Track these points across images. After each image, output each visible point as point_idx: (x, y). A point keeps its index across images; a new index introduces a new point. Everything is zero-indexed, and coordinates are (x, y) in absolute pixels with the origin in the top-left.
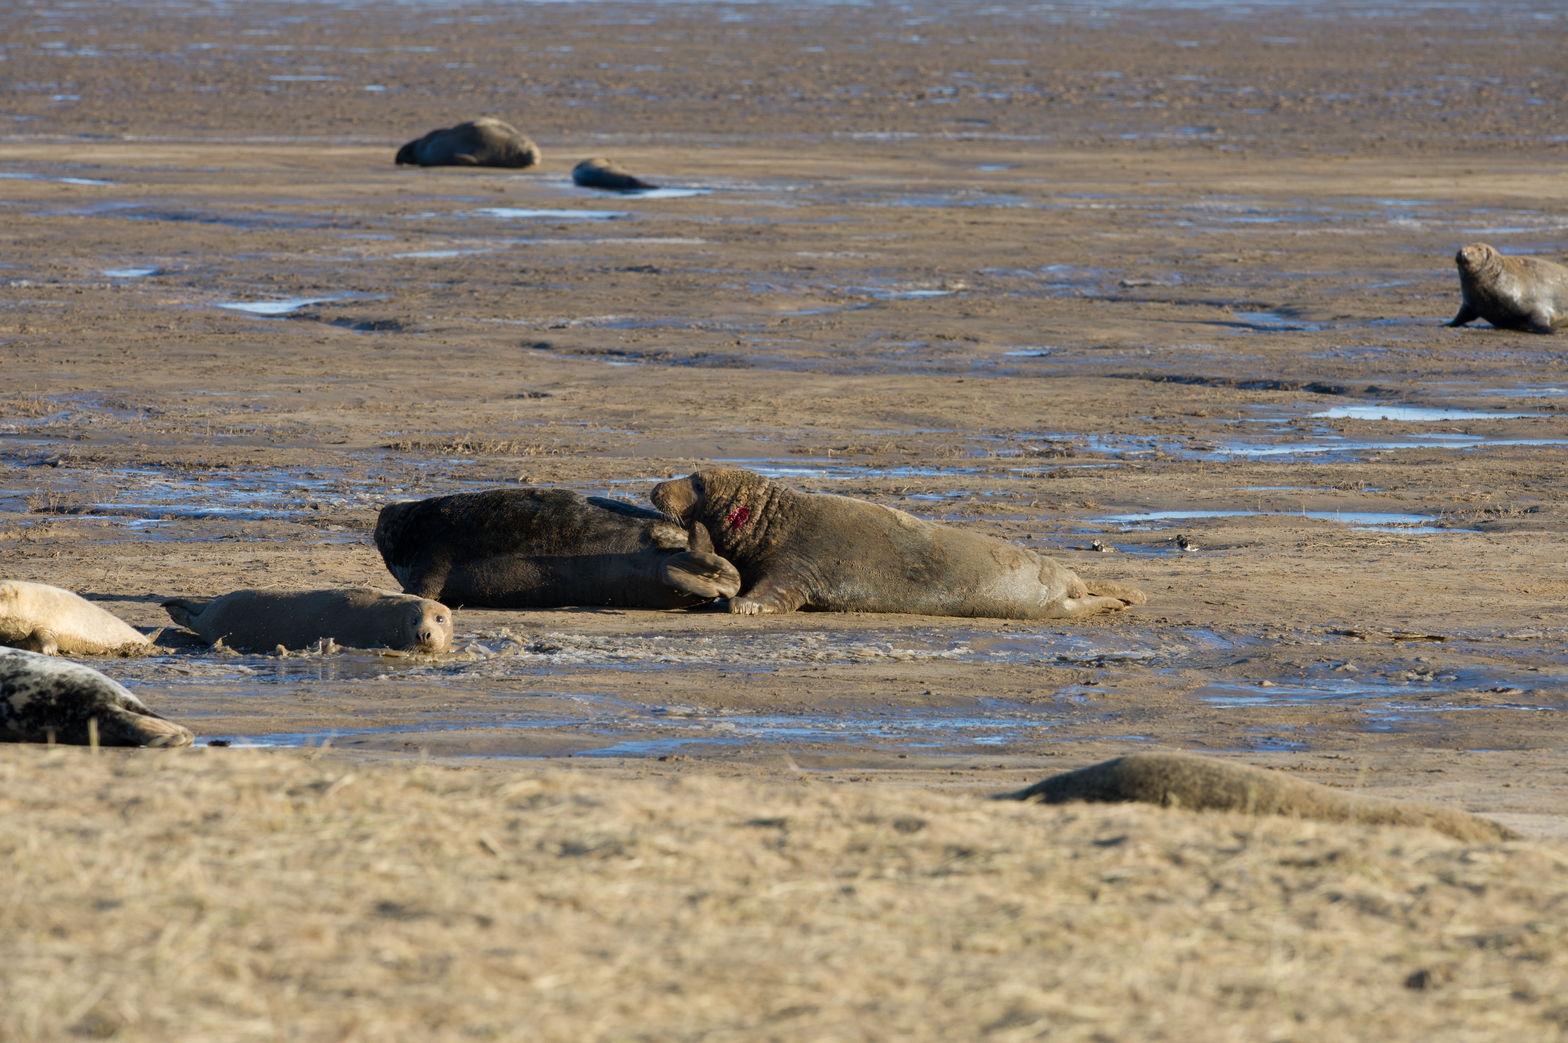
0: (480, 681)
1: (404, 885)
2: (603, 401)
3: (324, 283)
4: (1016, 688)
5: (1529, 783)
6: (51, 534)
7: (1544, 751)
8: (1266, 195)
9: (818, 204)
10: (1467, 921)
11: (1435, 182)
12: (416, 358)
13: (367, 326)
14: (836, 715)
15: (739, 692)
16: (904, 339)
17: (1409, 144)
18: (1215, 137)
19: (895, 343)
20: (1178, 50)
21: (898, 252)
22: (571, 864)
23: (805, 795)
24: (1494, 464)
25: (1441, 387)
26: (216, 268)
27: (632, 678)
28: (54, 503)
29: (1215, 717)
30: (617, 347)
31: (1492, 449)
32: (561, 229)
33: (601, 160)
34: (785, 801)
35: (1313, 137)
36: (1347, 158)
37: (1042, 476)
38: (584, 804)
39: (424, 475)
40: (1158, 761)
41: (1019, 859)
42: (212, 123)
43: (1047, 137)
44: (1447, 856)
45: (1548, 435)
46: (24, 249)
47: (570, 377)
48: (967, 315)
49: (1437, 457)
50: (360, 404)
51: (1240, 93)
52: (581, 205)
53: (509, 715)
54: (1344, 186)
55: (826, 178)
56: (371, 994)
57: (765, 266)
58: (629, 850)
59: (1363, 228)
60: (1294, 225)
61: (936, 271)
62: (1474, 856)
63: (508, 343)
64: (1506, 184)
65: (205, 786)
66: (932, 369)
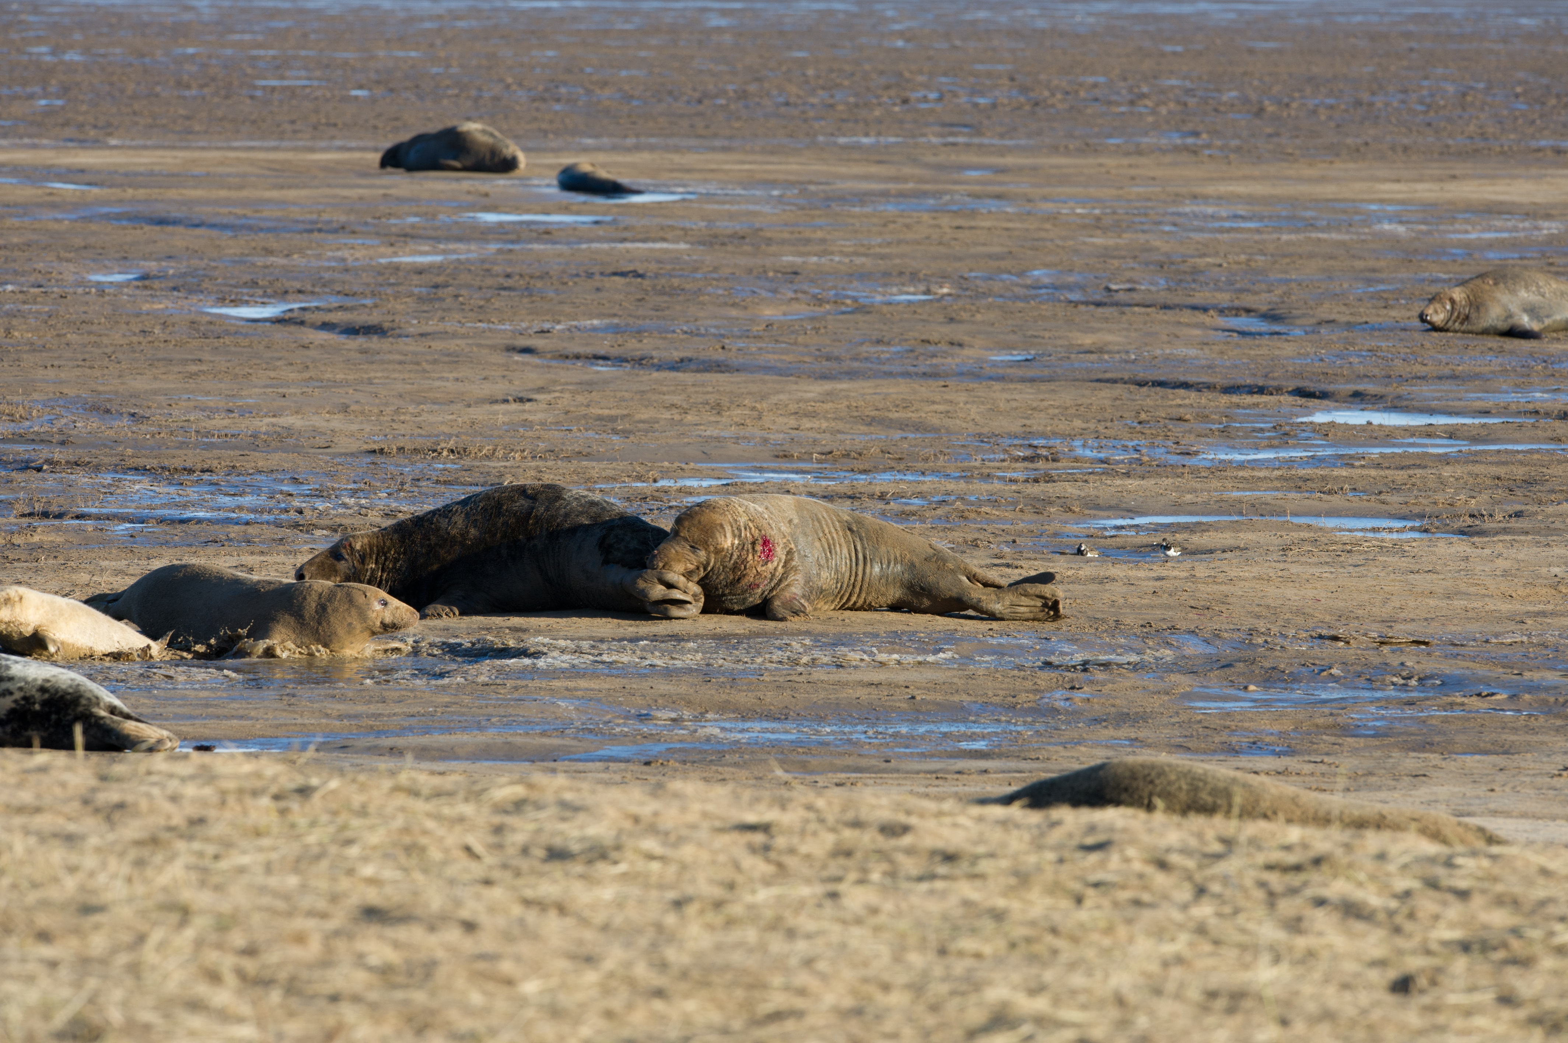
0: (465, 686)
1: (389, 890)
2: (588, 406)
3: (309, 288)
4: (1001, 693)
5: (1514, 788)
6: (36, 538)
7: (1529, 755)
8: (1251, 200)
9: (803, 208)
10: (1452, 926)
11: (1420, 186)
12: (400, 363)
13: (352, 331)
14: (821, 719)
15: (724, 697)
16: (889, 344)
17: (1393, 149)
18: (1200, 142)
19: (880, 348)
20: (1163, 55)
21: (883, 257)
22: (556, 869)
23: (790, 800)
24: (1479, 469)
25: (1425, 391)
26: (201, 272)
27: (618, 683)
28: (38, 507)
29: (1200, 722)
30: (602, 352)
31: (1476, 453)
32: (546, 234)
33: (585, 164)
34: (770, 806)
35: (1298, 142)
36: (1331, 162)
37: (1027, 481)
38: (569, 809)
39: (409, 479)
40: (1143, 766)
41: (1004, 863)
42: (197, 128)
43: (1032, 142)
44: (1432, 860)
45: (1532, 440)
46: (8, 253)
47: (555, 382)
48: (952, 320)
49: (1421, 462)
50: (345, 409)
51: (1225, 98)
52: (566, 209)
53: (494, 720)
54: (1329, 190)
55: (810, 182)
56: (356, 999)
57: (750, 271)
58: (614, 855)
59: (1348, 232)
60: (1278, 230)
61: (921, 276)
62: (1459, 861)
63: (493, 348)
64: (1490, 189)
65: (190, 790)
66: (917, 374)
